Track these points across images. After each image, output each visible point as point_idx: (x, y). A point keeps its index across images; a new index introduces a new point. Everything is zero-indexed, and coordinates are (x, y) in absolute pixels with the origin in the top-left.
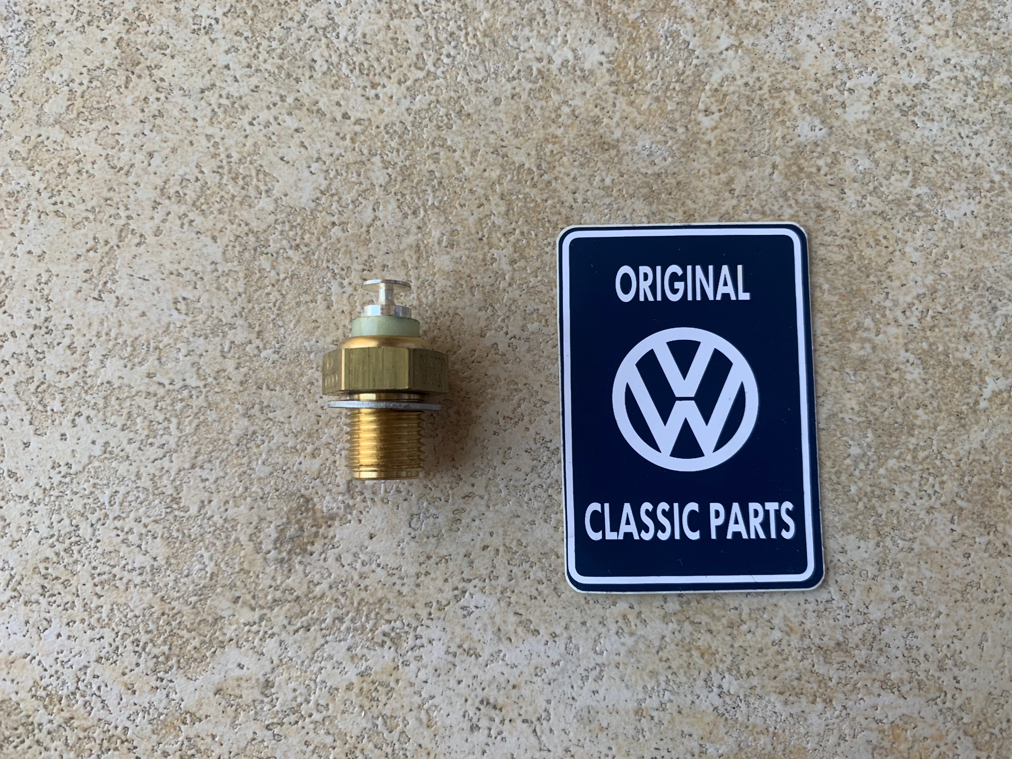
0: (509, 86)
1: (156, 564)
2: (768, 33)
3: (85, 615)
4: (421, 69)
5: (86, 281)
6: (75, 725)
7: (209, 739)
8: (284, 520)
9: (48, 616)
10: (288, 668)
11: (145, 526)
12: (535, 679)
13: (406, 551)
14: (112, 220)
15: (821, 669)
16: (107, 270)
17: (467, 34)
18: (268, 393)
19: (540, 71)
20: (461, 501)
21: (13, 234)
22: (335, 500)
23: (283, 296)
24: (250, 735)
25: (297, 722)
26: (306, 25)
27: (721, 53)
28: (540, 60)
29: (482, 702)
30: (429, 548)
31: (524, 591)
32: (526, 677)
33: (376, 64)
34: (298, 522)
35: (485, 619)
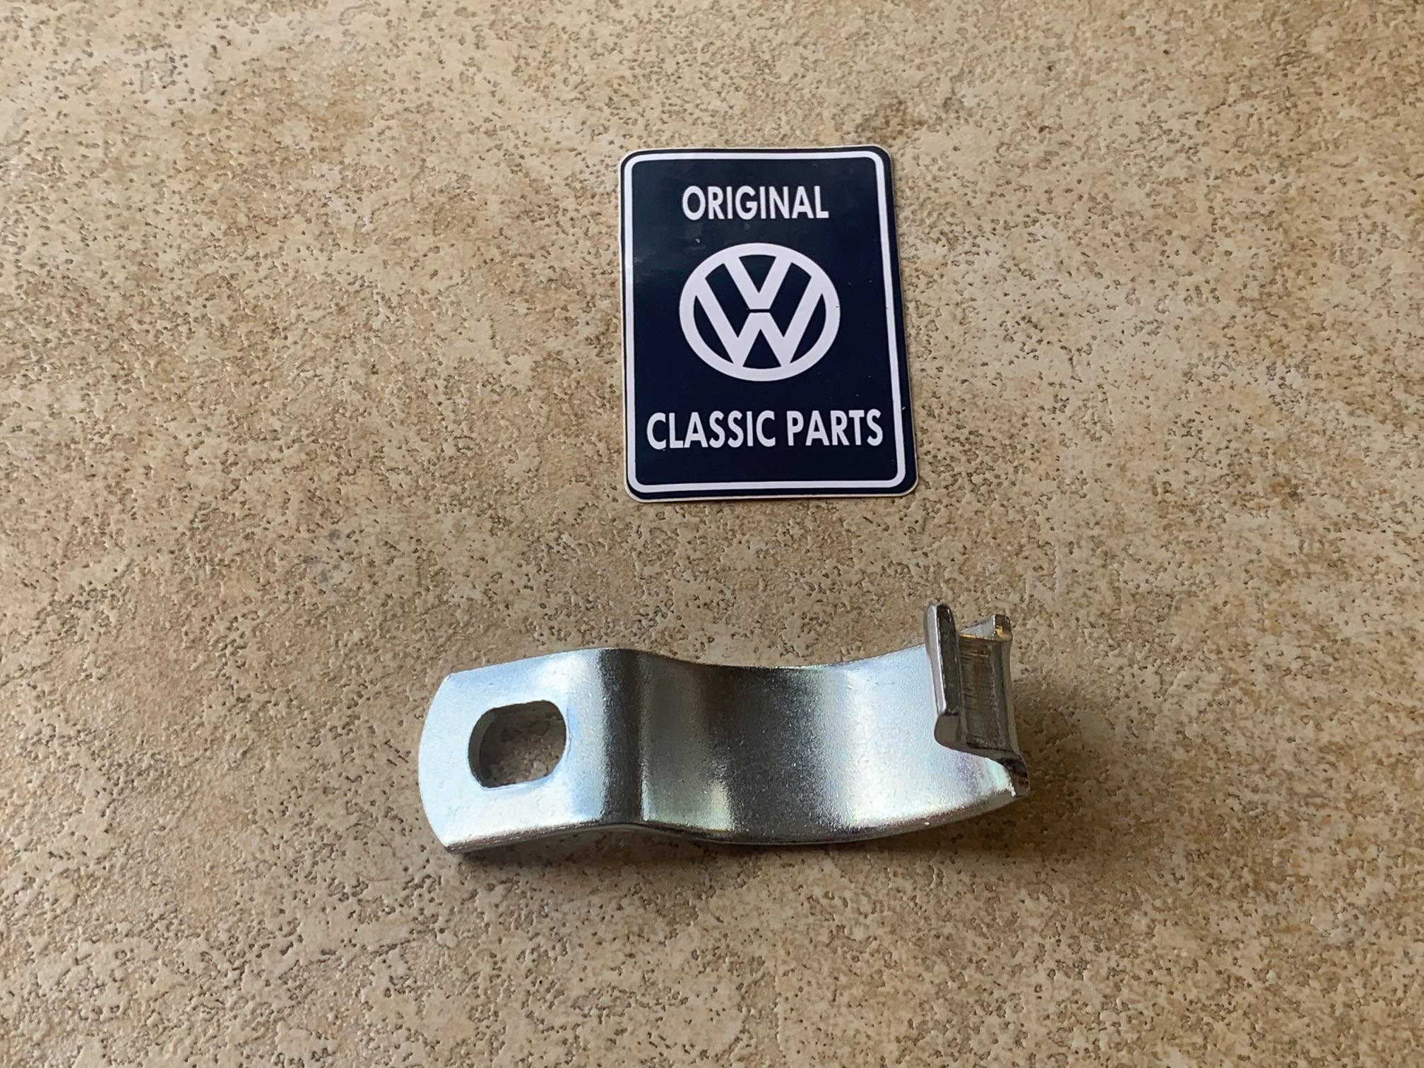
1: (730, 112)
3: (645, 134)
8: (873, 112)
9: (607, 124)
11: (731, 78)
12: (1085, 314)
13: (987, 171)
15: (1399, 395)
20: (1056, 146)
22: (928, 110)
29: (1023, 318)
30: (1010, 175)
31: (1098, 237)
32: (1076, 309)
34: (886, 117)
35: (1051, 250)
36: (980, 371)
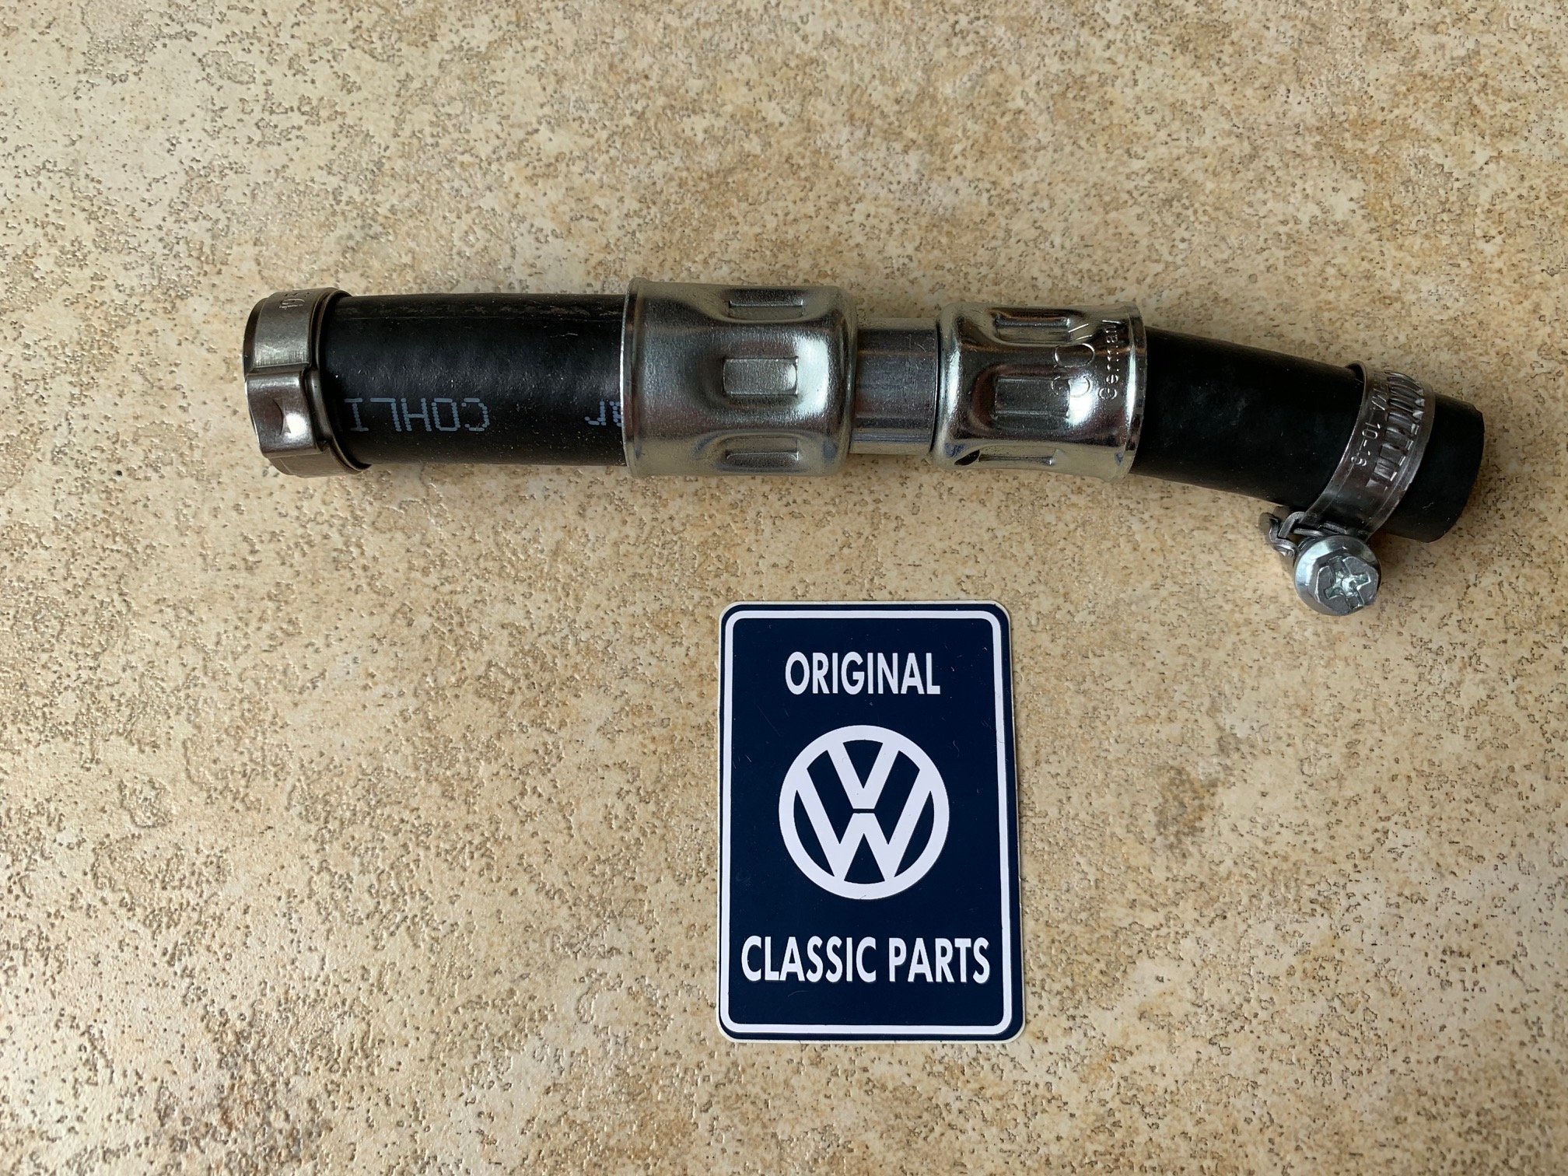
0: (1260, 259)
2: (1526, 134)
4: (1157, 261)
5: (849, 583)
6: (988, 1096)
7: (1148, 1072)
8: (1161, 800)
10: (1215, 967)
12: (1496, 912)
13: (1308, 803)
14: (858, 508)
16: (870, 565)
17: (1195, 212)
18: (1096, 661)
19: (1289, 236)
20: (1351, 732)
21: (749, 550)
22: (1210, 764)
23: (1081, 548)
24: (1194, 1056)
25: (1242, 1028)
26: (1013, 240)
27: (1481, 169)
28: (1284, 223)
29: (1444, 952)
30: (1333, 793)
31: (1453, 815)
32: (1485, 911)
33: (1105, 267)
34: (1175, 798)
35: (1419, 856)
36: (1443, 1039)
